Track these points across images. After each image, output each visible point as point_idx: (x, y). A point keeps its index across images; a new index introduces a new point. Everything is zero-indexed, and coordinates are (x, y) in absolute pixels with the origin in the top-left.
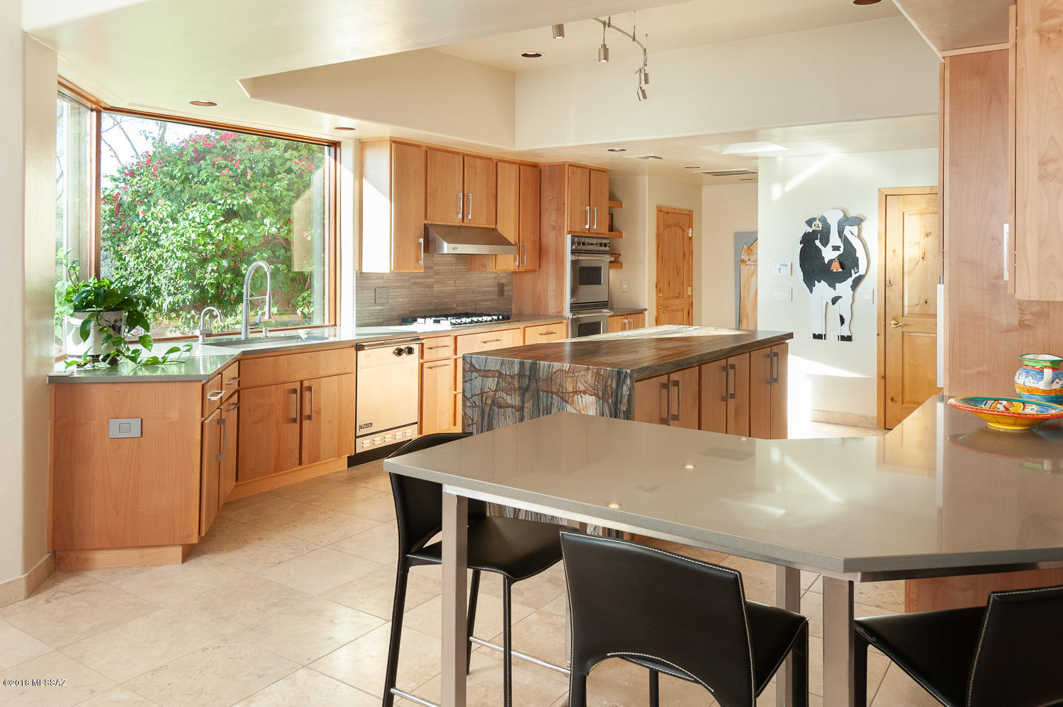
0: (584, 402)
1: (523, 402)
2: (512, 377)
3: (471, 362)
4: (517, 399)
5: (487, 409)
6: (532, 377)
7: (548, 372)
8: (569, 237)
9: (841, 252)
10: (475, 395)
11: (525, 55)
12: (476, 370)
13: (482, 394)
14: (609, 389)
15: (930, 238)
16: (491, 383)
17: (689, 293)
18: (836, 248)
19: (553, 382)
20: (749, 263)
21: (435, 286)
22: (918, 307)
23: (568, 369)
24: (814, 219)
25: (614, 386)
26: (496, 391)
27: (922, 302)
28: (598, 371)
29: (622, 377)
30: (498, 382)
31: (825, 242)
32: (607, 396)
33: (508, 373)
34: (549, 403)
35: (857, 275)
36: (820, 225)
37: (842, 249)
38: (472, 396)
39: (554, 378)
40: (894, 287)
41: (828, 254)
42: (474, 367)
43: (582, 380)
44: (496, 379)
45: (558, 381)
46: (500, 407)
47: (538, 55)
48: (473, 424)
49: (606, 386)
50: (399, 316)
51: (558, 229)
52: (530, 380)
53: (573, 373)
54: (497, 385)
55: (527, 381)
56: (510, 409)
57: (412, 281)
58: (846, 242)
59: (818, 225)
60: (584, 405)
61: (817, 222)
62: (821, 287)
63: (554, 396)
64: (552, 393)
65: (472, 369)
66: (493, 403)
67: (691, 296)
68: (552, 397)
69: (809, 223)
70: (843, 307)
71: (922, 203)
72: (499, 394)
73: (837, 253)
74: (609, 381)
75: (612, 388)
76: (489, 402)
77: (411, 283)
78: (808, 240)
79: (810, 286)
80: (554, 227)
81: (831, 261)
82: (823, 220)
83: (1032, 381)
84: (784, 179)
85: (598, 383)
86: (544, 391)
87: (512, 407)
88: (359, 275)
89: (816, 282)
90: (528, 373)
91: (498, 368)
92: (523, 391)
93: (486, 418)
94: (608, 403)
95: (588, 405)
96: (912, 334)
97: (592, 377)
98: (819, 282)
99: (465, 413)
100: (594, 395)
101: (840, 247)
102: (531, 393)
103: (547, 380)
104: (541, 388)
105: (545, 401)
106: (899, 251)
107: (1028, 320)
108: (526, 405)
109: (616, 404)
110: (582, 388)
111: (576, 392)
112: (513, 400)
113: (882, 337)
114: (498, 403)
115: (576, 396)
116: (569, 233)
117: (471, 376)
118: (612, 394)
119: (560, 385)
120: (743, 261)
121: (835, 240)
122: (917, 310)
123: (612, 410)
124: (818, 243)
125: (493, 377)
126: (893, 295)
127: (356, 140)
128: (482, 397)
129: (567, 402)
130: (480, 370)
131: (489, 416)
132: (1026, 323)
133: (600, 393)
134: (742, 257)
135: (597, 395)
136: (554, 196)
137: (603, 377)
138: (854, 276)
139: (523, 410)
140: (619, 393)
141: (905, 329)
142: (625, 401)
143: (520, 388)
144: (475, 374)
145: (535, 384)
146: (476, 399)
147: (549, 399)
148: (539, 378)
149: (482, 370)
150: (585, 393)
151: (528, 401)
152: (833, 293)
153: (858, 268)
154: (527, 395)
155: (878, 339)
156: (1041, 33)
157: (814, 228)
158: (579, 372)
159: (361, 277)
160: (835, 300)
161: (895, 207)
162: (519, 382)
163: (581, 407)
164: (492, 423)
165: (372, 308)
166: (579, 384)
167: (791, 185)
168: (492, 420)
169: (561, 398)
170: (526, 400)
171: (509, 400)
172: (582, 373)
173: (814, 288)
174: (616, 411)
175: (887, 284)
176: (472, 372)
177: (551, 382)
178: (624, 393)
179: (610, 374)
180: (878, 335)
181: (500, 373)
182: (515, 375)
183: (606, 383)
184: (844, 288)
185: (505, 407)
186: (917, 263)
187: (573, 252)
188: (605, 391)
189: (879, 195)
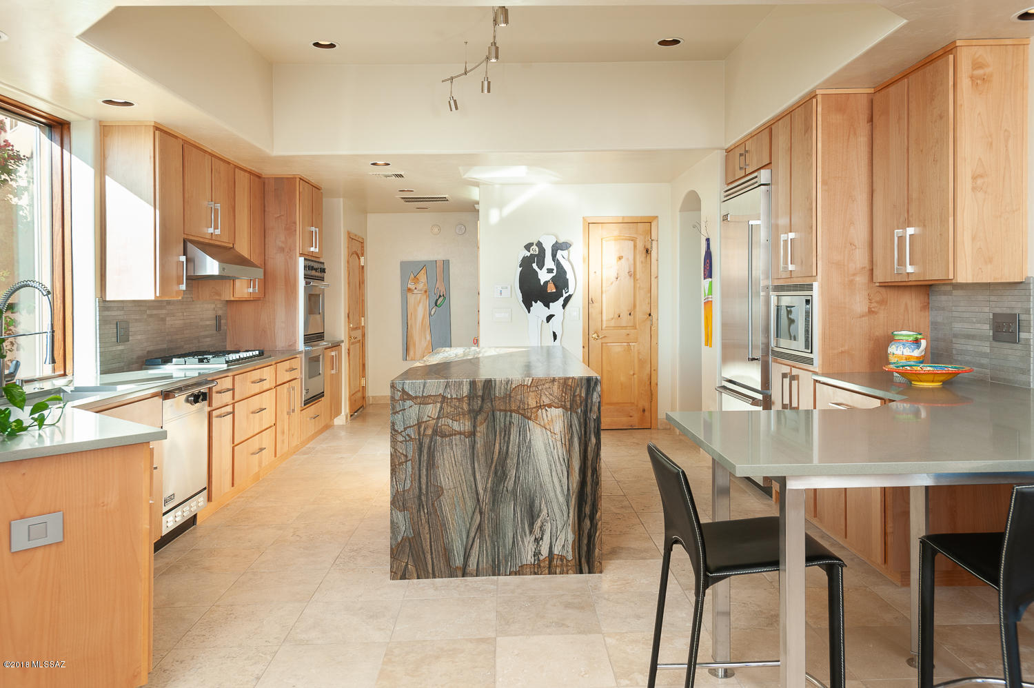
0: (549, 415)
1: (475, 427)
2: (460, 400)
3: (403, 389)
4: (467, 424)
5: (427, 441)
6: (486, 397)
7: (506, 389)
8: (301, 262)
9: (554, 274)
10: (408, 427)
11: (317, 44)
12: (410, 397)
13: (419, 424)
14: (578, 398)
15: (623, 260)
16: (431, 410)
17: (363, 325)
18: (550, 271)
19: (512, 399)
20: (415, 291)
21: (168, 319)
22: (613, 320)
23: (530, 383)
24: (531, 244)
25: (583, 395)
26: (438, 418)
27: (617, 316)
28: (565, 382)
29: (592, 384)
30: (441, 408)
31: (541, 266)
32: (575, 406)
33: (454, 396)
34: (507, 423)
35: (567, 295)
36: (537, 249)
37: (555, 271)
38: (405, 429)
39: (512, 395)
40: (595, 304)
41: (544, 276)
42: (408, 394)
43: (546, 393)
44: (439, 405)
45: (519, 397)
46: (444, 436)
47: (332, 46)
48: (406, 462)
49: (574, 396)
50: (138, 358)
51: (288, 251)
52: (483, 400)
53: (537, 386)
54: (440, 411)
55: (479, 402)
56: (458, 437)
57: (148, 312)
58: (558, 265)
59: (535, 250)
60: (549, 418)
61: (534, 247)
62: (538, 306)
63: (513, 414)
64: (511, 411)
65: (405, 397)
66: (435, 432)
67: (363, 327)
68: (511, 416)
69: (528, 247)
70: (555, 324)
71: (615, 231)
72: (442, 421)
73: (551, 275)
74: (578, 390)
75: (580, 397)
76: (429, 432)
77: (148, 315)
78: (526, 263)
79: (528, 306)
80: (282, 250)
81: (546, 283)
82: (539, 244)
83: (909, 350)
84: (501, 206)
85: (566, 394)
86: (500, 410)
87: (460, 433)
88: (102, 305)
89: (533, 302)
90: (480, 393)
91: (441, 391)
92: (474, 414)
93: (425, 451)
94: (577, 413)
95: (554, 419)
96: (609, 344)
97: (559, 388)
98: (536, 302)
99: (396, 450)
100: (562, 406)
101: (553, 270)
102: (485, 415)
103: (504, 398)
104: (497, 408)
105: (502, 420)
106: (599, 273)
107: (874, 308)
108: (478, 429)
109: (585, 413)
110: (547, 401)
111: (540, 407)
112: (464, 425)
113: (586, 348)
114: (441, 432)
115: (540, 410)
116: (301, 255)
117: (403, 405)
118: (581, 403)
119: (521, 401)
120: (409, 290)
121: (549, 263)
122: (612, 324)
123: (582, 420)
124: (535, 266)
125: (435, 402)
126: (594, 311)
127: (96, 120)
128: (419, 428)
129: (529, 419)
130: (416, 397)
131: (429, 448)
132: (873, 309)
133: (568, 405)
134: (409, 286)
135: (564, 407)
136: (282, 213)
137: (571, 387)
138: (565, 295)
139: (474, 435)
140: (589, 401)
141: (604, 340)
142: (595, 408)
143: (470, 411)
144: (408, 403)
145: (489, 404)
146: (411, 432)
147: (508, 419)
148: (495, 397)
149: (419, 397)
150: (550, 406)
151: (481, 424)
152: (547, 312)
153: (568, 288)
154: (479, 418)
155: (584, 352)
156: (972, 78)
157: (532, 252)
158: (544, 385)
159: (105, 306)
160: (549, 318)
161: (596, 232)
162: (469, 405)
163: (546, 421)
164: (434, 457)
165: (114, 349)
166: (544, 398)
167: (507, 211)
168: (434, 452)
169: (522, 415)
170: (478, 423)
171: (456, 426)
172: (547, 385)
173: (531, 308)
174: (585, 420)
175: (590, 301)
176: (404, 400)
177: (510, 399)
178: (594, 400)
179: (579, 383)
180: (583, 347)
181: (444, 397)
182: (463, 398)
183: (574, 393)
184: (556, 306)
185: (451, 435)
186: (612, 283)
187: (306, 277)
188: (573, 401)
189: (584, 224)
